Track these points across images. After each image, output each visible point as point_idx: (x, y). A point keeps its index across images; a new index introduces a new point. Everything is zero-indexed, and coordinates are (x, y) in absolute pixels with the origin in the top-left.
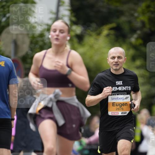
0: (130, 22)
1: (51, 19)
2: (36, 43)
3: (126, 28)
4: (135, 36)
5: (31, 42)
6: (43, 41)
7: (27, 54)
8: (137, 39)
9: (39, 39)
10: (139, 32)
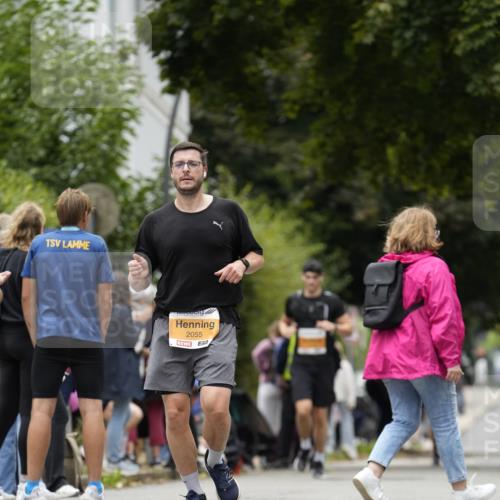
0: (292, 172)
1: (155, 169)
2: (131, 212)
3: (287, 183)
4: (301, 195)
5: (123, 211)
6: (142, 208)
7: (116, 231)
8: (304, 199)
9: (137, 205)
10: (307, 188)
